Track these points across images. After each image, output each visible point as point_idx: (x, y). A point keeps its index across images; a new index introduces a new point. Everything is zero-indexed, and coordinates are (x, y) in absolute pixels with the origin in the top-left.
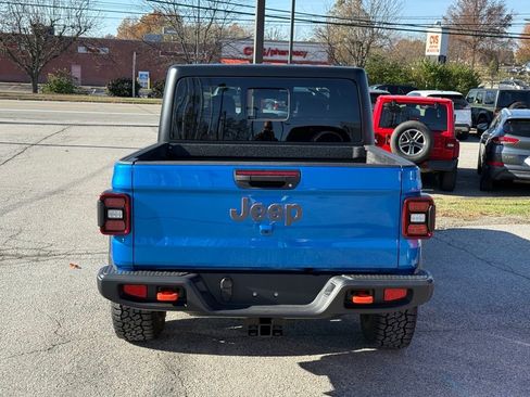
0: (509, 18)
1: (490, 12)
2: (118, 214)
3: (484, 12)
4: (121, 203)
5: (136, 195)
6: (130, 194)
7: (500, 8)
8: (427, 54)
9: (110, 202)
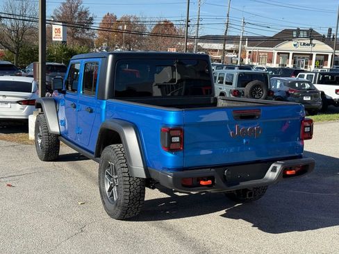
0: (91, 19)
1: (80, 15)
2: (176, 139)
3: (76, 14)
4: (179, 133)
5: (186, 129)
6: (182, 127)
7: (86, 12)
8: (53, 39)
9: (172, 133)
